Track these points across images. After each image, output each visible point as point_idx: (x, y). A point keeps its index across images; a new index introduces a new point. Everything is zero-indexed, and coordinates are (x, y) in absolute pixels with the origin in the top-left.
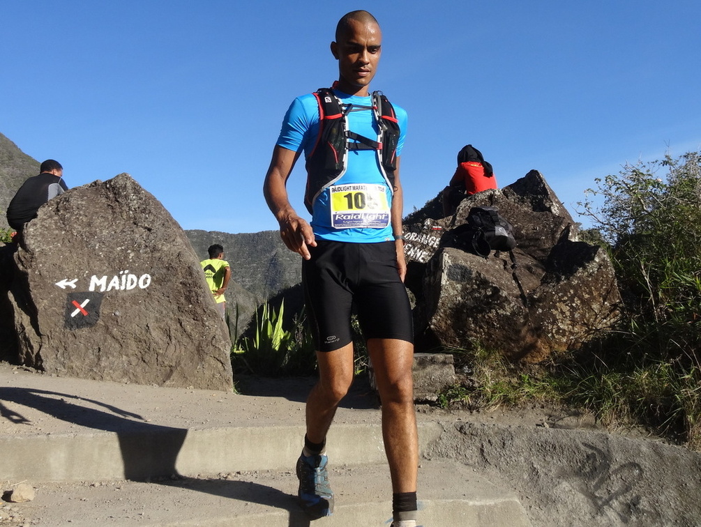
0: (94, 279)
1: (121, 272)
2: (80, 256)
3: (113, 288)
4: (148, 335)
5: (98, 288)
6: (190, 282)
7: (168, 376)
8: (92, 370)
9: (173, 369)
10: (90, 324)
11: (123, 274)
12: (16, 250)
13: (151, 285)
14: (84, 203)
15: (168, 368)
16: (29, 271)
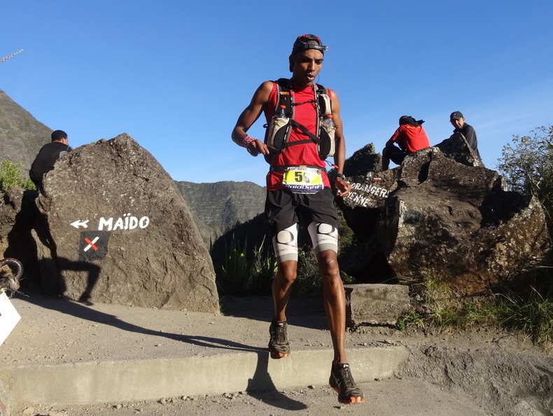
0: (102, 220)
1: (125, 215)
2: (90, 201)
3: (118, 228)
4: (149, 266)
5: (105, 227)
6: (182, 223)
7: (166, 301)
8: (102, 295)
9: (170, 295)
10: (100, 257)
11: (126, 216)
12: (37, 196)
13: (149, 225)
14: (92, 157)
15: (165, 294)
16: (48, 213)
